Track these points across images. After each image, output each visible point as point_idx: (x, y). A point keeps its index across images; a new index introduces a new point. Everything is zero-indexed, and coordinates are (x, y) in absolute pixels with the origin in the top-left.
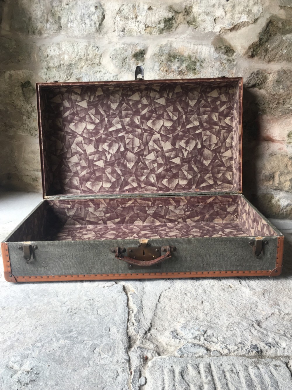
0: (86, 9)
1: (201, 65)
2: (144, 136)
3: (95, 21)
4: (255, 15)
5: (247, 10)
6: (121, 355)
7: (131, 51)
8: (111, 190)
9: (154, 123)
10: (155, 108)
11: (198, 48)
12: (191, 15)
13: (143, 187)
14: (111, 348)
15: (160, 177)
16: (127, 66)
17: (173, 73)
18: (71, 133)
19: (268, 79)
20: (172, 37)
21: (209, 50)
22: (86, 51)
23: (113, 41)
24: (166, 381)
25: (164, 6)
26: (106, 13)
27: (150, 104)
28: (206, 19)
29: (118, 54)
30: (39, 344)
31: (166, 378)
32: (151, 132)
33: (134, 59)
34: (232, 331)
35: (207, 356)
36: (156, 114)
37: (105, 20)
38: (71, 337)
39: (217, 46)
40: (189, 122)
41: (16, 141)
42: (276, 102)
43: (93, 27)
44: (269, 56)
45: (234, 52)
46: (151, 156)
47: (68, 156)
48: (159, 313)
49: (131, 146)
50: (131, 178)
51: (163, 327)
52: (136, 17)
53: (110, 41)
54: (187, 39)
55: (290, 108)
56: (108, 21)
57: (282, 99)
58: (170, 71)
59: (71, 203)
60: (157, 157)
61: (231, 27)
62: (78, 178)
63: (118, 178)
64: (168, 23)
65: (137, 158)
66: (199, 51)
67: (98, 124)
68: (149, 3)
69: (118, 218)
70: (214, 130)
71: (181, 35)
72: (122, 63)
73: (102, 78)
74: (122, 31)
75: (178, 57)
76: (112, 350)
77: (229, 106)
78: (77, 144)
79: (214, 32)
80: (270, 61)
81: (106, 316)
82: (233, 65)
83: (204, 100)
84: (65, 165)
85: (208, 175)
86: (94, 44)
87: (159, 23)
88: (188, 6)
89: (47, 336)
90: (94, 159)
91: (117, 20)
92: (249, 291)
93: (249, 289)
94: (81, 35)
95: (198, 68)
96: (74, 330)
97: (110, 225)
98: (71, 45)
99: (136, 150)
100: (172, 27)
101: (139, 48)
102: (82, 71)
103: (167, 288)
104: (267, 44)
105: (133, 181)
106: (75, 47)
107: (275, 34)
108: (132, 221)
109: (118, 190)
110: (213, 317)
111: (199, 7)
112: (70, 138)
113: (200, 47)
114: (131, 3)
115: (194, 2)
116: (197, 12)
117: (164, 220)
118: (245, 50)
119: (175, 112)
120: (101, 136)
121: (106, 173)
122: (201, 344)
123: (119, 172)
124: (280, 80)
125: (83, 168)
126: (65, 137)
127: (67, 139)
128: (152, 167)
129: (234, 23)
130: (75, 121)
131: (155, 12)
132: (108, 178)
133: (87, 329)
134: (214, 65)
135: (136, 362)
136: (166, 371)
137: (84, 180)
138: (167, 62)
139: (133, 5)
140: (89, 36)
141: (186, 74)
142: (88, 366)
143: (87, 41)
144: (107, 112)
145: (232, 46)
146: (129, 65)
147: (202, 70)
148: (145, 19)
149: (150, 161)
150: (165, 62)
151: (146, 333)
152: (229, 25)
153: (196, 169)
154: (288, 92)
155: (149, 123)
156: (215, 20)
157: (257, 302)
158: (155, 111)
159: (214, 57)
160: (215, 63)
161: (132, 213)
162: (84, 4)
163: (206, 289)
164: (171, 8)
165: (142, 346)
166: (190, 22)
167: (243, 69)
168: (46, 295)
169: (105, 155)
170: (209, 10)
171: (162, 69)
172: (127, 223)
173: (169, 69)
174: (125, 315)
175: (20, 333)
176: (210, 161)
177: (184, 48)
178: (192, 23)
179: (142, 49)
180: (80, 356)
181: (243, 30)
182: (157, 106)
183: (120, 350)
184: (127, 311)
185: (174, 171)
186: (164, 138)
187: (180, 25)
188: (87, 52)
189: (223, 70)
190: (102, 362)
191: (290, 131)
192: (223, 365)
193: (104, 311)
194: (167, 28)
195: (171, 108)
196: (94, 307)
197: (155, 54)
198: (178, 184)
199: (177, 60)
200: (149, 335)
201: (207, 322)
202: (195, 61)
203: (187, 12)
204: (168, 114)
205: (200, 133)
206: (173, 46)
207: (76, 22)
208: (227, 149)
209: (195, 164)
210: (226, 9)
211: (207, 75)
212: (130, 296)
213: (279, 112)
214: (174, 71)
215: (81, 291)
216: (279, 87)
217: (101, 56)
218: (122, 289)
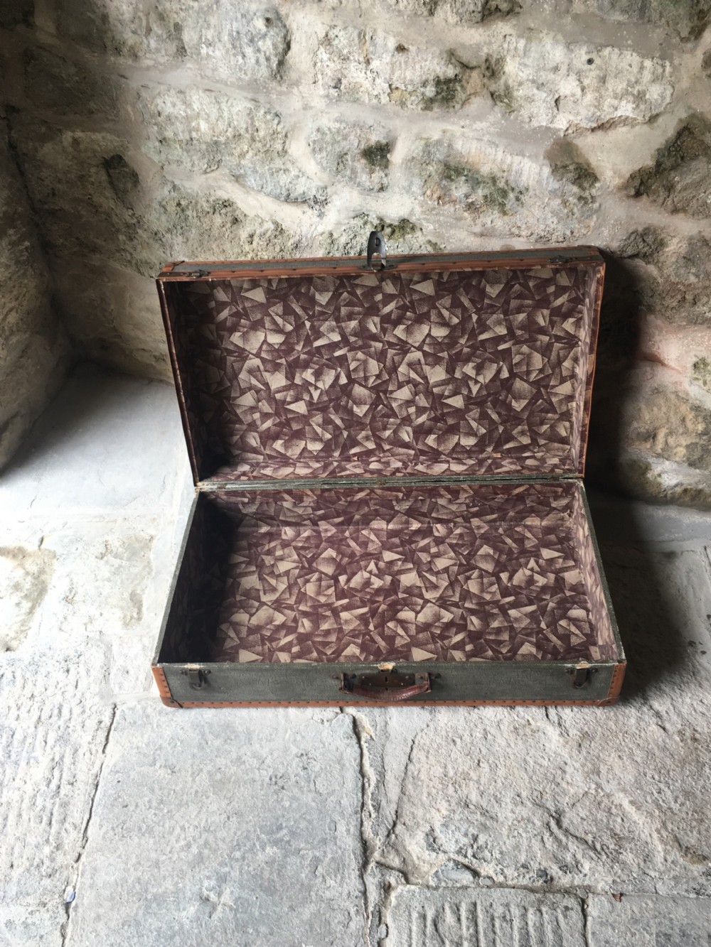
0: (244, 20)
1: (518, 199)
2: (389, 356)
3: (268, 54)
4: (653, 107)
5: (635, 92)
6: (353, 883)
7: (357, 141)
8: (323, 454)
9: (408, 331)
10: (412, 302)
11: (512, 163)
12: (500, 78)
13: (388, 450)
14: (338, 867)
15: (421, 432)
16: (348, 173)
17: (455, 205)
18: (235, 352)
19: (667, 247)
20: (454, 123)
21: (537, 170)
22: (250, 121)
23: (313, 104)
24: (414, 935)
25: (436, 50)
26: (293, 38)
27: (401, 294)
28: (536, 98)
29: (327, 143)
30: (238, 854)
31: (414, 928)
32: (404, 348)
33: (363, 161)
34: (515, 837)
35: (473, 886)
36: (414, 312)
37: (290, 53)
38: (282, 840)
39: (558, 163)
40: (483, 327)
41: (109, 282)
42: (679, 297)
43: (262, 67)
44: (675, 200)
45: (596, 179)
46: (404, 393)
47: (233, 395)
48: (410, 787)
49: (362, 374)
50: (364, 433)
51: (414, 818)
52: (368, 60)
53: (306, 105)
54: (488, 133)
55: (707, 314)
56: (299, 56)
57: (691, 293)
58: (447, 199)
59: (248, 495)
60: (416, 394)
61: (594, 125)
62: (256, 434)
63: (337, 433)
64: (445, 88)
65: (374, 396)
66: (514, 169)
67: (290, 333)
68: (399, 34)
69: (338, 516)
70: (539, 343)
71: (475, 122)
72: (336, 163)
73: (291, 185)
74: (335, 87)
75: (466, 173)
76: (341, 871)
77: (574, 295)
78: (250, 372)
79: (555, 129)
80: (675, 211)
81: (330, 794)
82: (591, 209)
83: (520, 284)
84: (229, 412)
85: (520, 427)
86: (268, 106)
87: (424, 84)
88: (495, 56)
89: (247, 838)
90: (285, 399)
91: (320, 56)
92: (557, 738)
93: (558, 731)
94: (234, 80)
95: (510, 204)
96: (284, 825)
97: (324, 527)
98: (214, 101)
99: (371, 382)
100: (453, 97)
101: (375, 138)
102: (243, 162)
103: (425, 726)
104: (673, 174)
105: (367, 438)
106: (224, 106)
107: (695, 157)
108: (366, 521)
109: (336, 454)
110: (492, 799)
111: (520, 64)
112: (235, 361)
113: (517, 159)
114: (355, 27)
115: (508, 50)
116: (514, 77)
117: (427, 520)
118: (622, 180)
119: (456, 308)
120: (299, 357)
121: (313, 424)
122: (467, 864)
123: (338, 422)
124: (691, 257)
125: (265, 416)
126: (223, 360)
127: (228, 363)
128: (405, 414)
129: (602, 117)
130: (242, 329)
131: (413, 59)
132: (317, 434)
133: (303, 824)
134: (548, 204)
135: (374, 895)
136: (415, 915)
137: (268, 437)
138: (441, 180)
139: (360, 34)
140: (254, 87)
141: (483, 211)
142: (309, 900)
143: (250, 96)
144: (309, 309)
145: (592, 166)
146: (354, 171)
147: (519, 208)
148: (389, 72)
149: (400, 402)
150: (436, 178)
151: (388, 836)
152: (589, 120)
153: (495, 416)
155: (400, 331)
156: (557, 101)
157: (566, 764)
158: (412, 307)
159: (549, 189)
160: (549, 199)
161: (366, 509)
162: (237, 7)
163: (488, 728)
164: (451, 55)
165: (383, 861)
166: (497, 94)
167: (612, 222)
168: (233, 737)
169: (309, 392)
170: (544, 77)
171: (429, 192)
172: (357, 523)
173: (445, 194)
174: (357, 795)
175: (207, 830)
176: (527, 401)
177: (482, 156)
178: (502, 97)
179: (384, 142)
180: (297, 880)
181: (621, 132)
182: (415, 297)
183: (353, 872)
184: (360, 784)
185: (451, 421)
186: (430, 359)
187: (472, 97)
188: (252, 124)
189: (568, 217)
190: (328, 894)
191: (701, 357)
192: (494, 906)
193: (325, 783)
194: (443, 98)
195: (447, 301)
196: (310, 772)
197: (413, 158)
198: (458, 444)
199: (464, 178)
200: (393, 836)
201: (481, 813)
202: (506, 188)
203: (490, 70)
204: (440, 312)
205: (509, 350)
206: (455, 146)
207: (221, 48)
208: (563, 380)
209: (494, 407)
210: (586, 82)
211: (531, 220)
212: (364, 745)
213: (683, 317)
214: (456, 201)
215: (286, 731)
216: (688, 271)
217: (286, 136)
218: (351, 727)
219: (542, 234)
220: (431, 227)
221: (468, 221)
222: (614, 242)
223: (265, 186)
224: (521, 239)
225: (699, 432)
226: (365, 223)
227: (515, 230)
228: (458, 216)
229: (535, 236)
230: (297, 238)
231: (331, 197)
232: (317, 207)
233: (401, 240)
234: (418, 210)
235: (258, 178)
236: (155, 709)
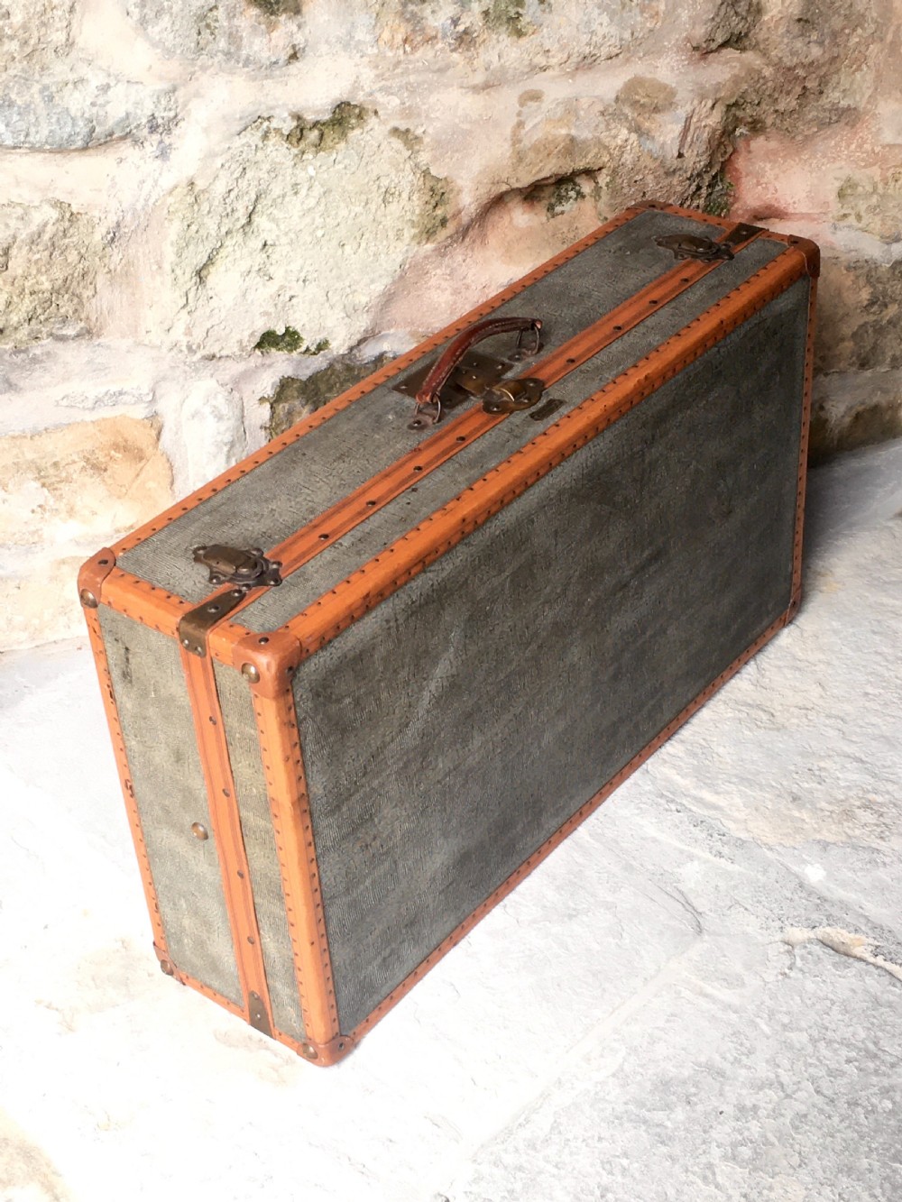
16: (222, 43)
17: (433, 46)
19: (766, 13)
42: (798, 90)
55: (842, 102)
57: (814, 76)
58: (419, 39)
72: (194, 31)
73: (94, 110)
95: (531, 11)
124: (809, 15)
138: (405, 5)
141: (484, 41)
146: (234, 37)
147: (546, 16)
154: (835, 49)
173: (414, 31)
189: (623, 8)
191: (844, 178)
211: (565, 32)
212: (880, 960)
213: (811, 120)
214: (436, 37)
215: (756, 1026)
216: (807, 40)
217: (72, 10)
218: (832, 952)
219: (587, 50)
220: (395, 101)
221: (460, 66)
222: (697, 27)
223: (33, 130)
224: (550, 73)
225: (865, 303)
226: (265, 136)
227: (540, 60)
228: (441, 64)
229: (574, 59)
230: (111, 220)
231: (185, 105)
232: (156, 137)
233: (342, 145)
234: (368, 75)
235: (15, 118)
236: (517, 1150)
